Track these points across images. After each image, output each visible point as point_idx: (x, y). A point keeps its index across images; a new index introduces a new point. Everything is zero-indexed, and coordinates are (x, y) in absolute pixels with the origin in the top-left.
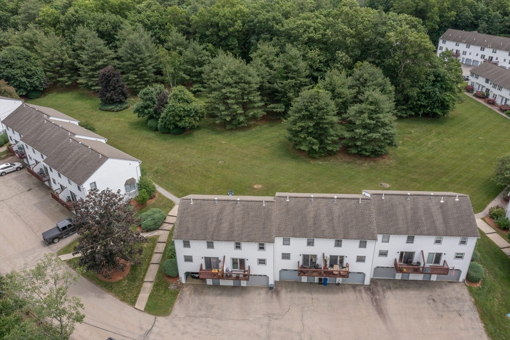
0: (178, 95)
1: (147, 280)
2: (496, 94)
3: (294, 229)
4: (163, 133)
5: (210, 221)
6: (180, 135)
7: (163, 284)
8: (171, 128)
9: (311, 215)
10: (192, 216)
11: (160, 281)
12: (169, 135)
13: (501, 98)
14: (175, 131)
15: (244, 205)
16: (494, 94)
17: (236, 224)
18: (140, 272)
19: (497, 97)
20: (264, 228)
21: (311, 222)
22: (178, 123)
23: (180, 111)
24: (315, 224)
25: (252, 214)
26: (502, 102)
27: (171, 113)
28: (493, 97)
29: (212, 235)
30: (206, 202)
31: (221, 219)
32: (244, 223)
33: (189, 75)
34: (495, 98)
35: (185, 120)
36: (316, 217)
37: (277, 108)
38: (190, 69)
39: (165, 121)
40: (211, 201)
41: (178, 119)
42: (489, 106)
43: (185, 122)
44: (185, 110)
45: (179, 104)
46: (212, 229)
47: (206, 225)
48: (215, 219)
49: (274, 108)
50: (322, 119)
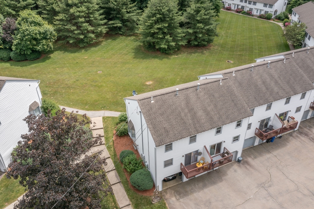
0: (28, 18)
1: (123, 206)
2: (230, 3)
3: (255, 98)
4: (19, 61)
5: (183, 114)
6: (38, 60)
7: (143, 202)
8: (29, 54)
9: (259, 83)
10: (162, 114)
11: (137, 200)
12: (26, 62)
13: (234, 5)
14: (33, 56)
15: (204, 89)
16: (229, 4)
17: (209, 109)
18: (107, 200)
19: (231, 5)
20: (235, 105)
21: (264, 89)
22: (36, 47)
23: (36, 34)
24: (267, 89)
25: (216, 95)
26: (235, 7)
27: (27, 37)
28: (229, 6)
29: (195, 128)
30: (166, 96)
31: (193, 109)
32: (216, 106)
33: (14, 10)
34: (230, 6)
35: (42, 43)
36: (264, 83)
37: (116, 24)
38: (14, 4)
39: (20, 47)
40: (171, 94)
41: (35, 42)
42: (229, 11)
43: (43, 45)
44: (40, 33)
45: (31, 28)
46: (191, 122)
47: (182, 119)
48: (186, 111)
49: (113, 24)
50: (172, 19)
